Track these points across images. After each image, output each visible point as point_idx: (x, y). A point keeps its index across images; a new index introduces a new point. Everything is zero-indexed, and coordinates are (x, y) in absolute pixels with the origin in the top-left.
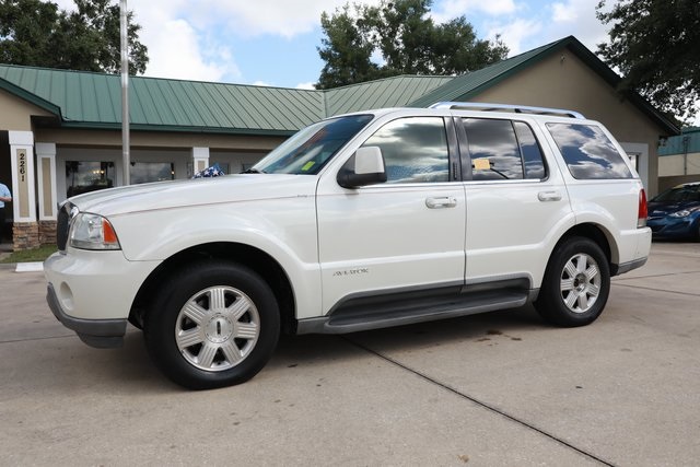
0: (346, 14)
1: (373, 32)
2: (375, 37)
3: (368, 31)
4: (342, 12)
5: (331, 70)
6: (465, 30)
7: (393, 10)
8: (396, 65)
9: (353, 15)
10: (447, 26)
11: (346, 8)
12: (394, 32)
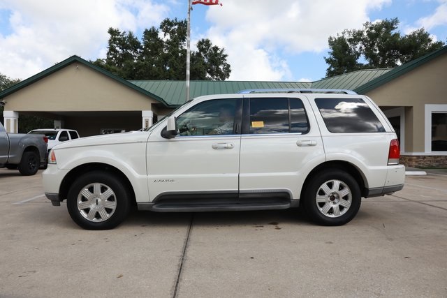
0: (343, 36)
1: (359, 45)
2: (361, 48)
3: (356, 44)
4: (341, 35)
5: (333, 69)
6: (423, 37)
7: (373, 31)
8: (375, 63)
9: (347, 37)
10: (410, 36)
11: (343, 33)
12: (373, 44)
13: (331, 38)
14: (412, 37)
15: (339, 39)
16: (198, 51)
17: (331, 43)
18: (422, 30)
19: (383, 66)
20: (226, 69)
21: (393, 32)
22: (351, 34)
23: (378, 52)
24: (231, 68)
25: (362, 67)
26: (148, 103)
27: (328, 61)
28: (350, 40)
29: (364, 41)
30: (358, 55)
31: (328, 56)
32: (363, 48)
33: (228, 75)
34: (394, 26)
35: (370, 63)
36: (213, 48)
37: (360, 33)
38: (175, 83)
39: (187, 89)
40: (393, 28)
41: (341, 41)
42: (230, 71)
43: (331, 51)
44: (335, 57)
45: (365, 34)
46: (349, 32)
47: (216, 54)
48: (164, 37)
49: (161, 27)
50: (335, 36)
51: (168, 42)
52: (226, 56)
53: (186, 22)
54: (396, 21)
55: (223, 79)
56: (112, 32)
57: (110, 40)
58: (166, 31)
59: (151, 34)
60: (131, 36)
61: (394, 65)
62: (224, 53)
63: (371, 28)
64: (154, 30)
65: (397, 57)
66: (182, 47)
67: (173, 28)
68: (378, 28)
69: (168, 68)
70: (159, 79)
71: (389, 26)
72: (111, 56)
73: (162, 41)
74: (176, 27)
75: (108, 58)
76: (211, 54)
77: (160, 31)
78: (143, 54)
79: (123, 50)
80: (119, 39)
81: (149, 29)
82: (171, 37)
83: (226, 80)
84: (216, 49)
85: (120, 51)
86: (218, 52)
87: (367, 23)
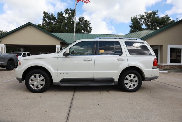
1: (143, 20)
2: (143, 22)
3: (141, 20)
4: (135, 16)
5: (132, 30)
6: (167, 18)
7: (148, 15)
8: (149, 28)
9: (138, 17)
10: (162, 18)
11: (136, 16)
12: (148, 20)
13: (132, 18)
14: (163, 18)
15: (135, 18)
16: (79, 22)
17: (132, 19)
18: (167, 16)
19: (152, 29)
20: (90, 29)
21: (156, 16)
22: (140, 16)
23: (150, 23)
24: (92, 29)
25: (144, 29)
26: (59, 42)
27: (131, 27)
28: (139, 19)
29: (145, 19)
30: (142, 24)
31: (130, 25)
32: (144, 22)
33: (91, 32)
34: (156, 14)
35: (147, 28)
36: (85, 20)
37: (143, 16)
38: (70, 34)
39: (74, 36)
40: (156, 15)
41: (136, 19)
42: (92, 30)
43: (132, 23)
44: (133, 25)
45: (145, 16)
46: (139, 15)
47: (86, 23)
48: (65, 16)
49: (64, 12)
50: (133, 17)
51: (67, 18)
52: (90, 24)
53: (74, 10)
54: (157, 12)
55: (89, 33)
56: (45, 13)
57: (44, 17)
58: (66, 13)
59: (60, 14)
60: (52, 15)
61: (156, 29)
62: (89, 23)
63: (148, 14)
64: (62, 13)
65: (157, 26)
66: (72, 20)
67: (69, 12)
68: (150, 14)
69: (67, 28)
70: (63, 32)
71: (154, 13)
72: (44, 23)
73: (64, 17)
74: (70, 12)
75: (43, 23)
76: (84, 23)
77: (64, 13)
78: (57, 22)
79: (49, 20)
80: (47, 16)
81: (60, 12)
82: (68, 16)
83: (90, 33)
84: (86, 21)
85: (48, 21)
86: (87, 22)
87: (146, 12)
